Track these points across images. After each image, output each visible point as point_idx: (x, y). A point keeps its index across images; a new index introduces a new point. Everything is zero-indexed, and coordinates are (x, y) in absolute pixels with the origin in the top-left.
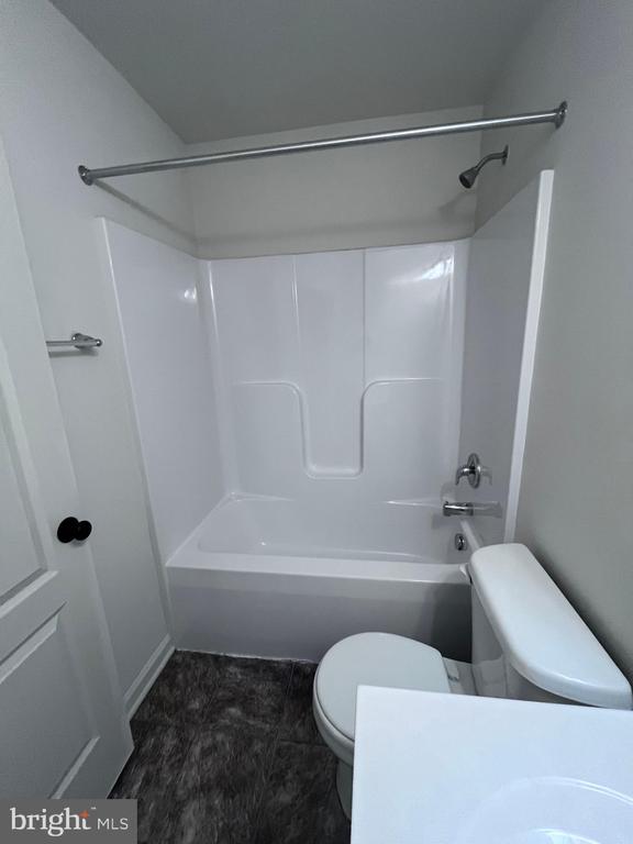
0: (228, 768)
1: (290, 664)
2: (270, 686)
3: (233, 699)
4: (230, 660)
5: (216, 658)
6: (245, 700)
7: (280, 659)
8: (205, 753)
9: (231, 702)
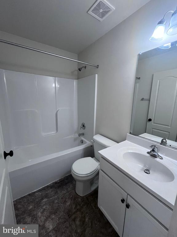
0: (52, 210)
1: (53, 183)
2: (51, 190)
3: (43, 198)
4: (35, 192)
5: (29, 195)
6: (46, 196)
7: (50, 184)
8: (42, 213)
9: (42, 199)
